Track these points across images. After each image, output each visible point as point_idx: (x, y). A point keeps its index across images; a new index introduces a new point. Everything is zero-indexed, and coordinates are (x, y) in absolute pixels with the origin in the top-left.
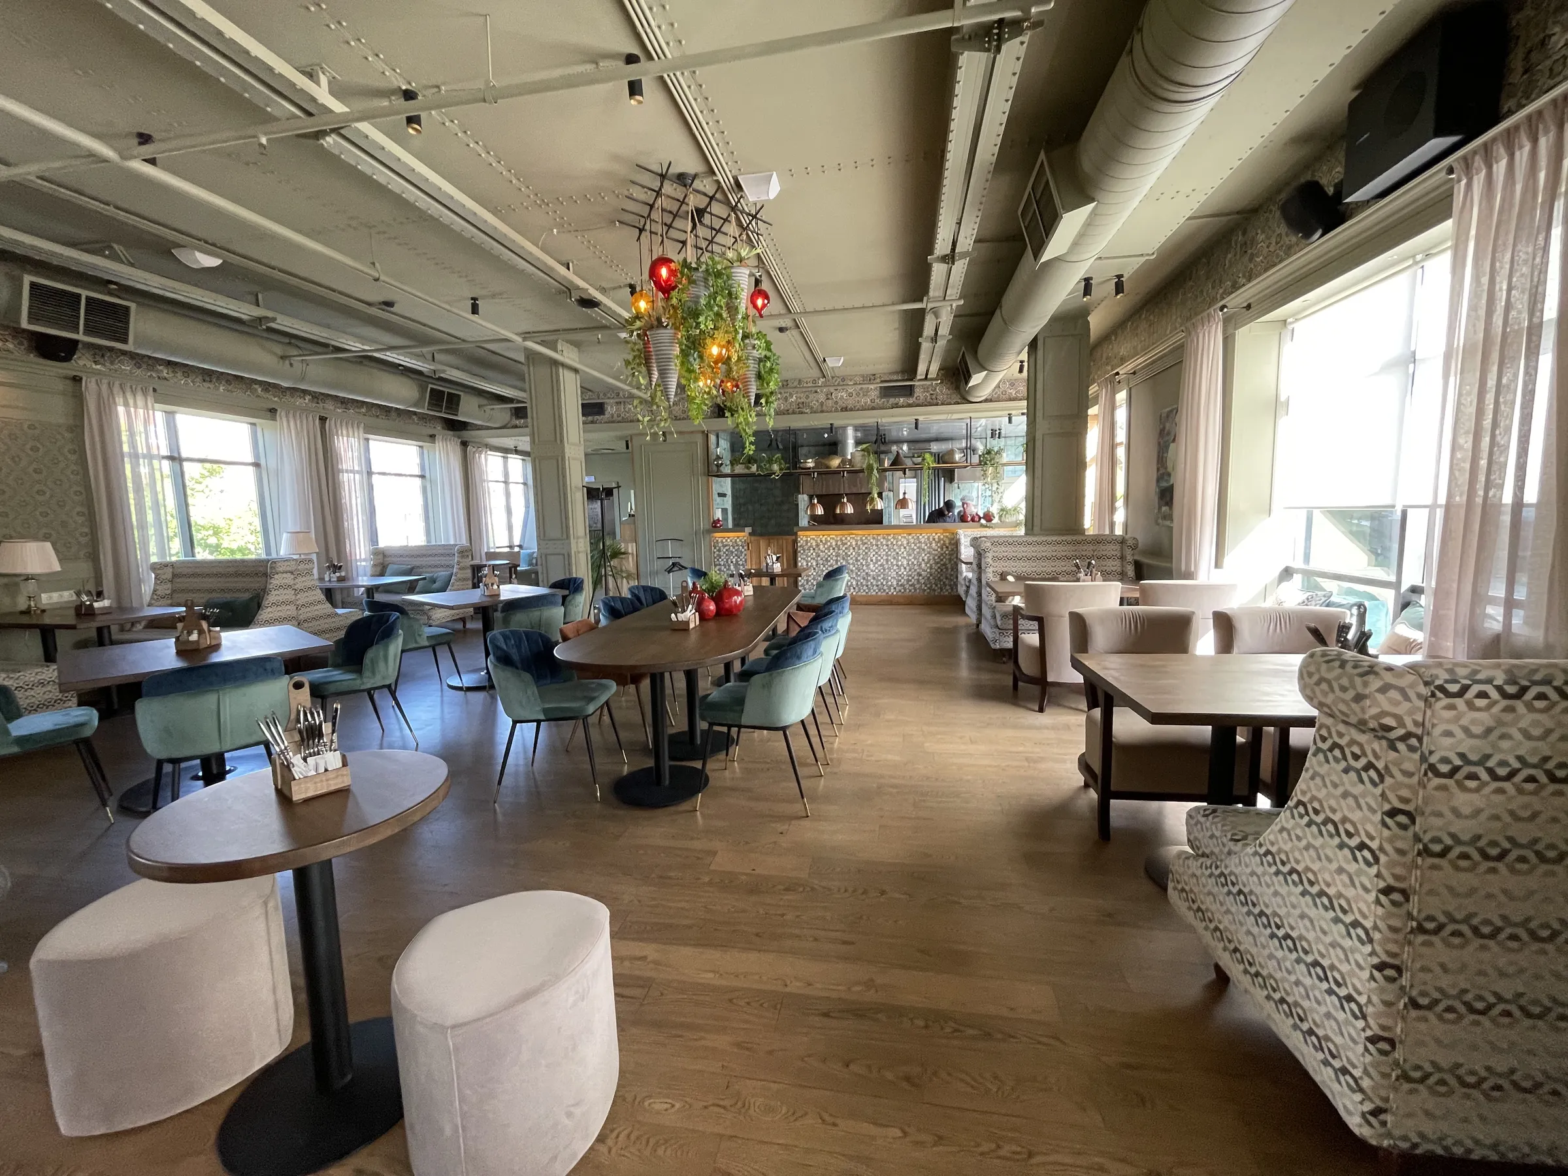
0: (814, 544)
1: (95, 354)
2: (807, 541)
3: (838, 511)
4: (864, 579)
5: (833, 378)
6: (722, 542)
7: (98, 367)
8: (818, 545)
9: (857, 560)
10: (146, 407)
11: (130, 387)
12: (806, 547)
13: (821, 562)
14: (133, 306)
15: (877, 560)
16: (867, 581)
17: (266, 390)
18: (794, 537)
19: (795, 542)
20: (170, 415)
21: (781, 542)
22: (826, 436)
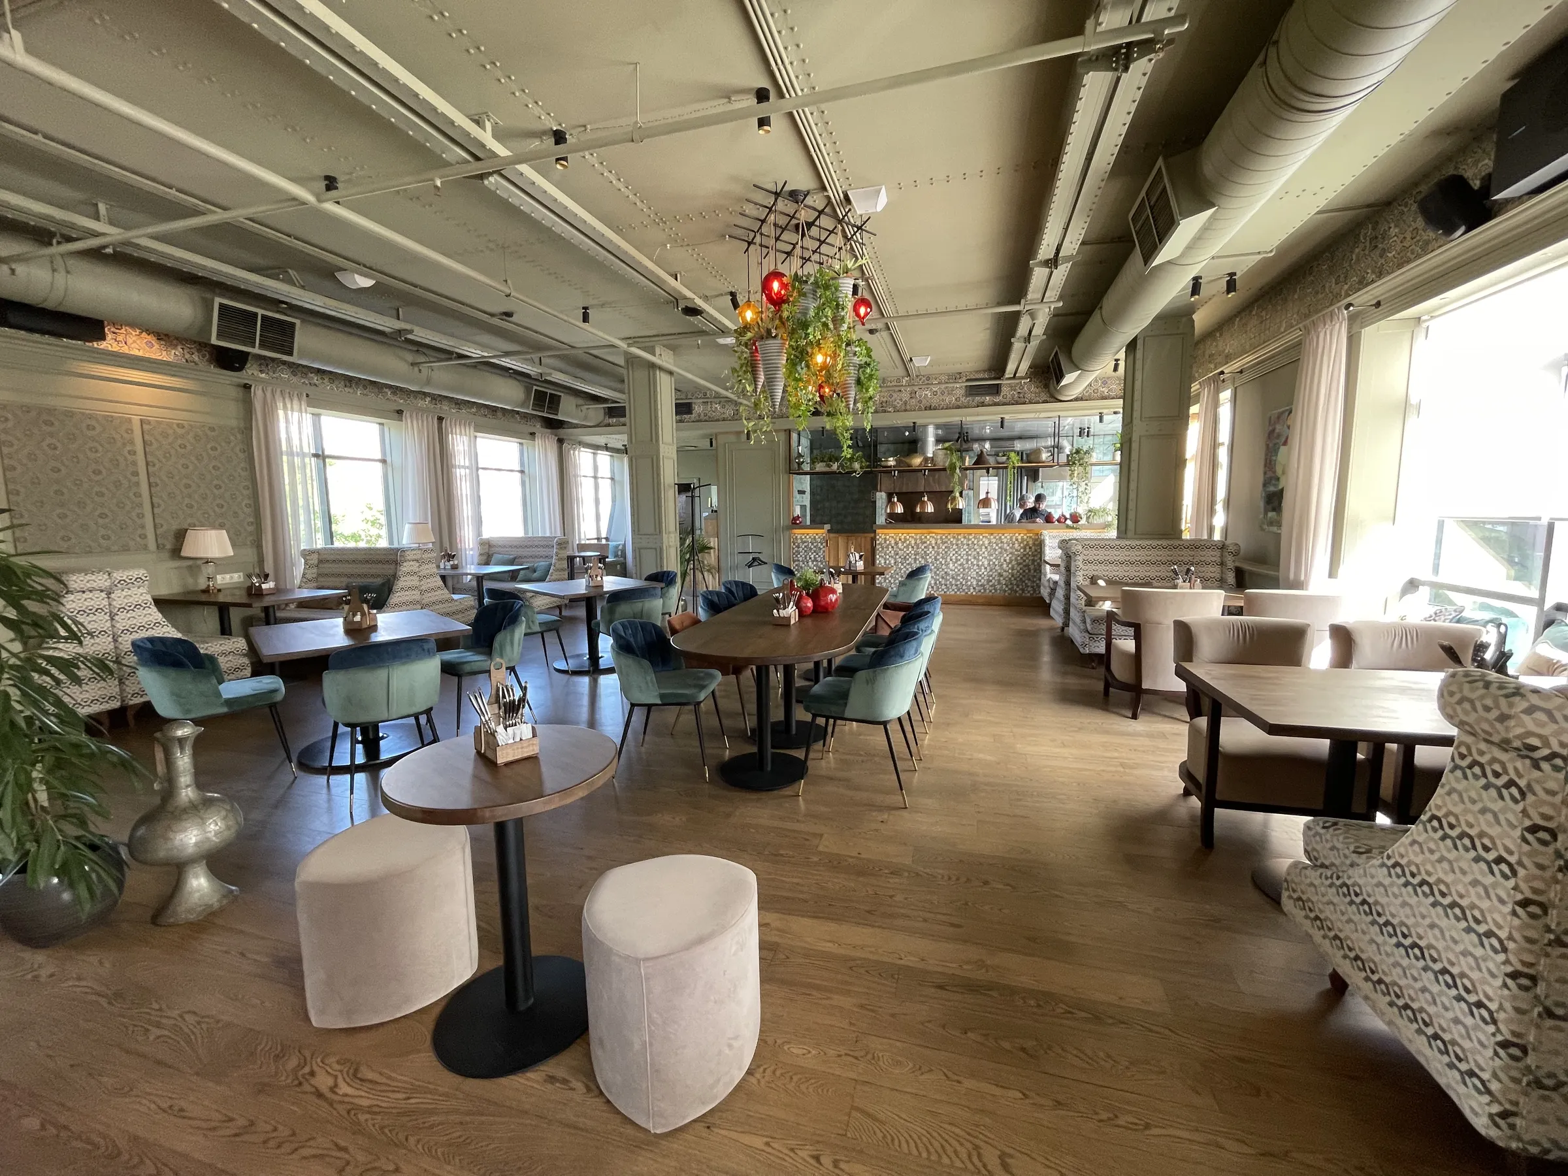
0: (893, 542)
1: (260, 364)
2: (885, 540)
3: (918, 510)
4: (943, 578)
5: (917, 376)
6: (801, 538)
7: (263, 375)
8: (896, 543)
9: (936, 559)
10: (301, 411)
11: (289, 394)
12: (884, 545)
13: (900, 560)
14: (297, 322)
15: (957, 560)
16: (946, 580)
17: (394, 393)
18: (872, 535)
19: (874, 539)
20: (317, 416)
21: (859, 539)
22: (907, 434)
